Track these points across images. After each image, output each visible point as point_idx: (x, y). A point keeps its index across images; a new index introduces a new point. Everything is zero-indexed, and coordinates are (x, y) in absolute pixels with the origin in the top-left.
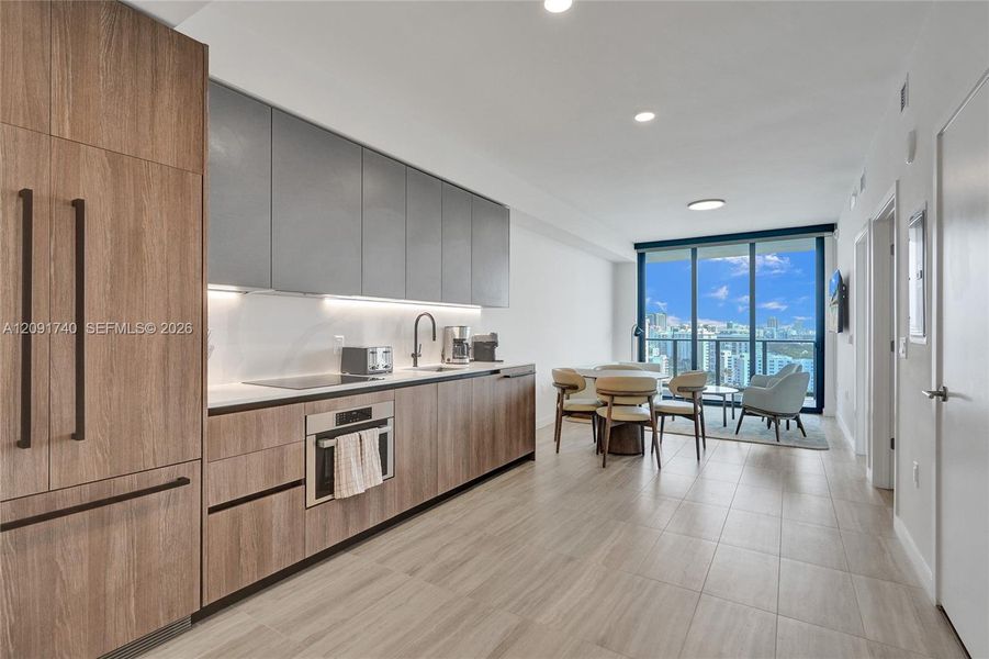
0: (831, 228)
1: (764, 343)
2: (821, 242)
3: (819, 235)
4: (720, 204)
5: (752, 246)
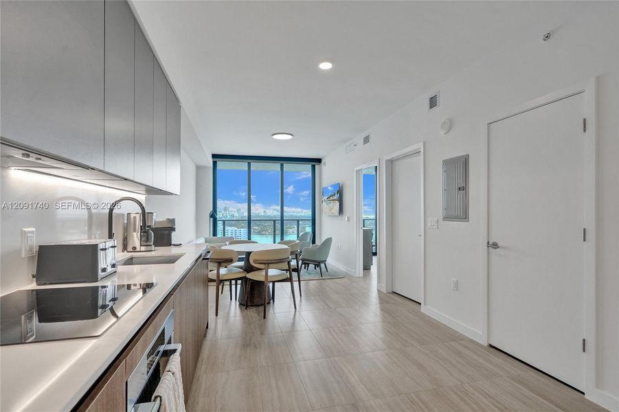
0: (319, 161)
1: (224, 221)
2: (314, 167)
3: (314, 163)
4: (290, 137)
5: (282, 165)
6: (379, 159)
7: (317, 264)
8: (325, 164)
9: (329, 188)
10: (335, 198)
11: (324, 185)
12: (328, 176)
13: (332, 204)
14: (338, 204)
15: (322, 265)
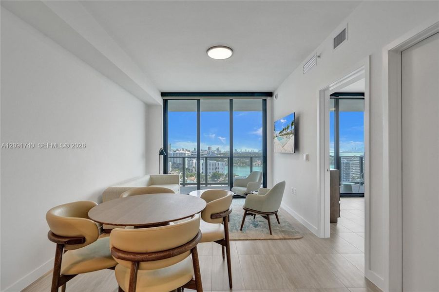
0: (270, 94)
2: (265, 101)
3: (264, 98)
5: (231, 101)
6: (370, 57)
7: (267, 216)
8: (276, 97)
9: (282, 121)
10: (289, 131)
11: (276, 119)
12: (281, 108)
13: (285, 139)
14: (292, 138)
15: (273, 218)
